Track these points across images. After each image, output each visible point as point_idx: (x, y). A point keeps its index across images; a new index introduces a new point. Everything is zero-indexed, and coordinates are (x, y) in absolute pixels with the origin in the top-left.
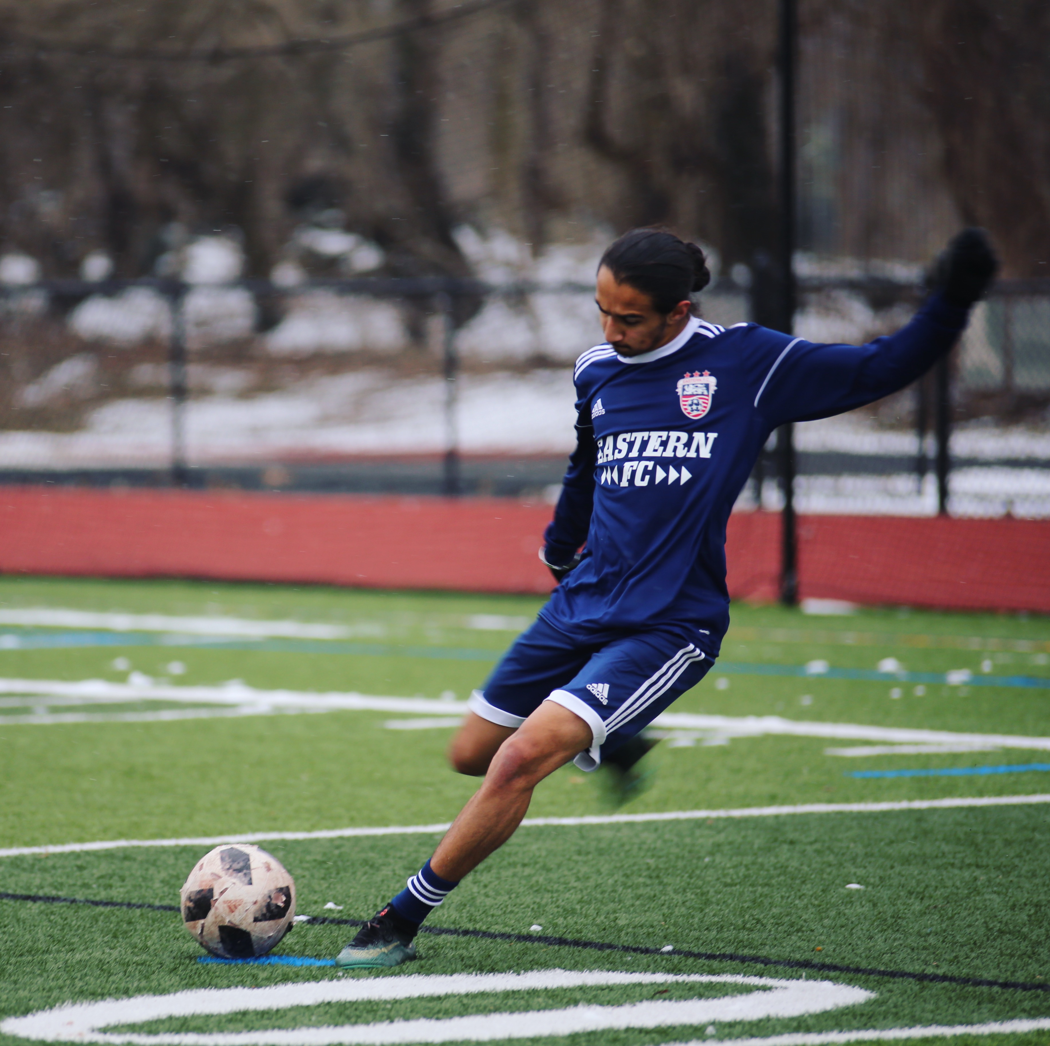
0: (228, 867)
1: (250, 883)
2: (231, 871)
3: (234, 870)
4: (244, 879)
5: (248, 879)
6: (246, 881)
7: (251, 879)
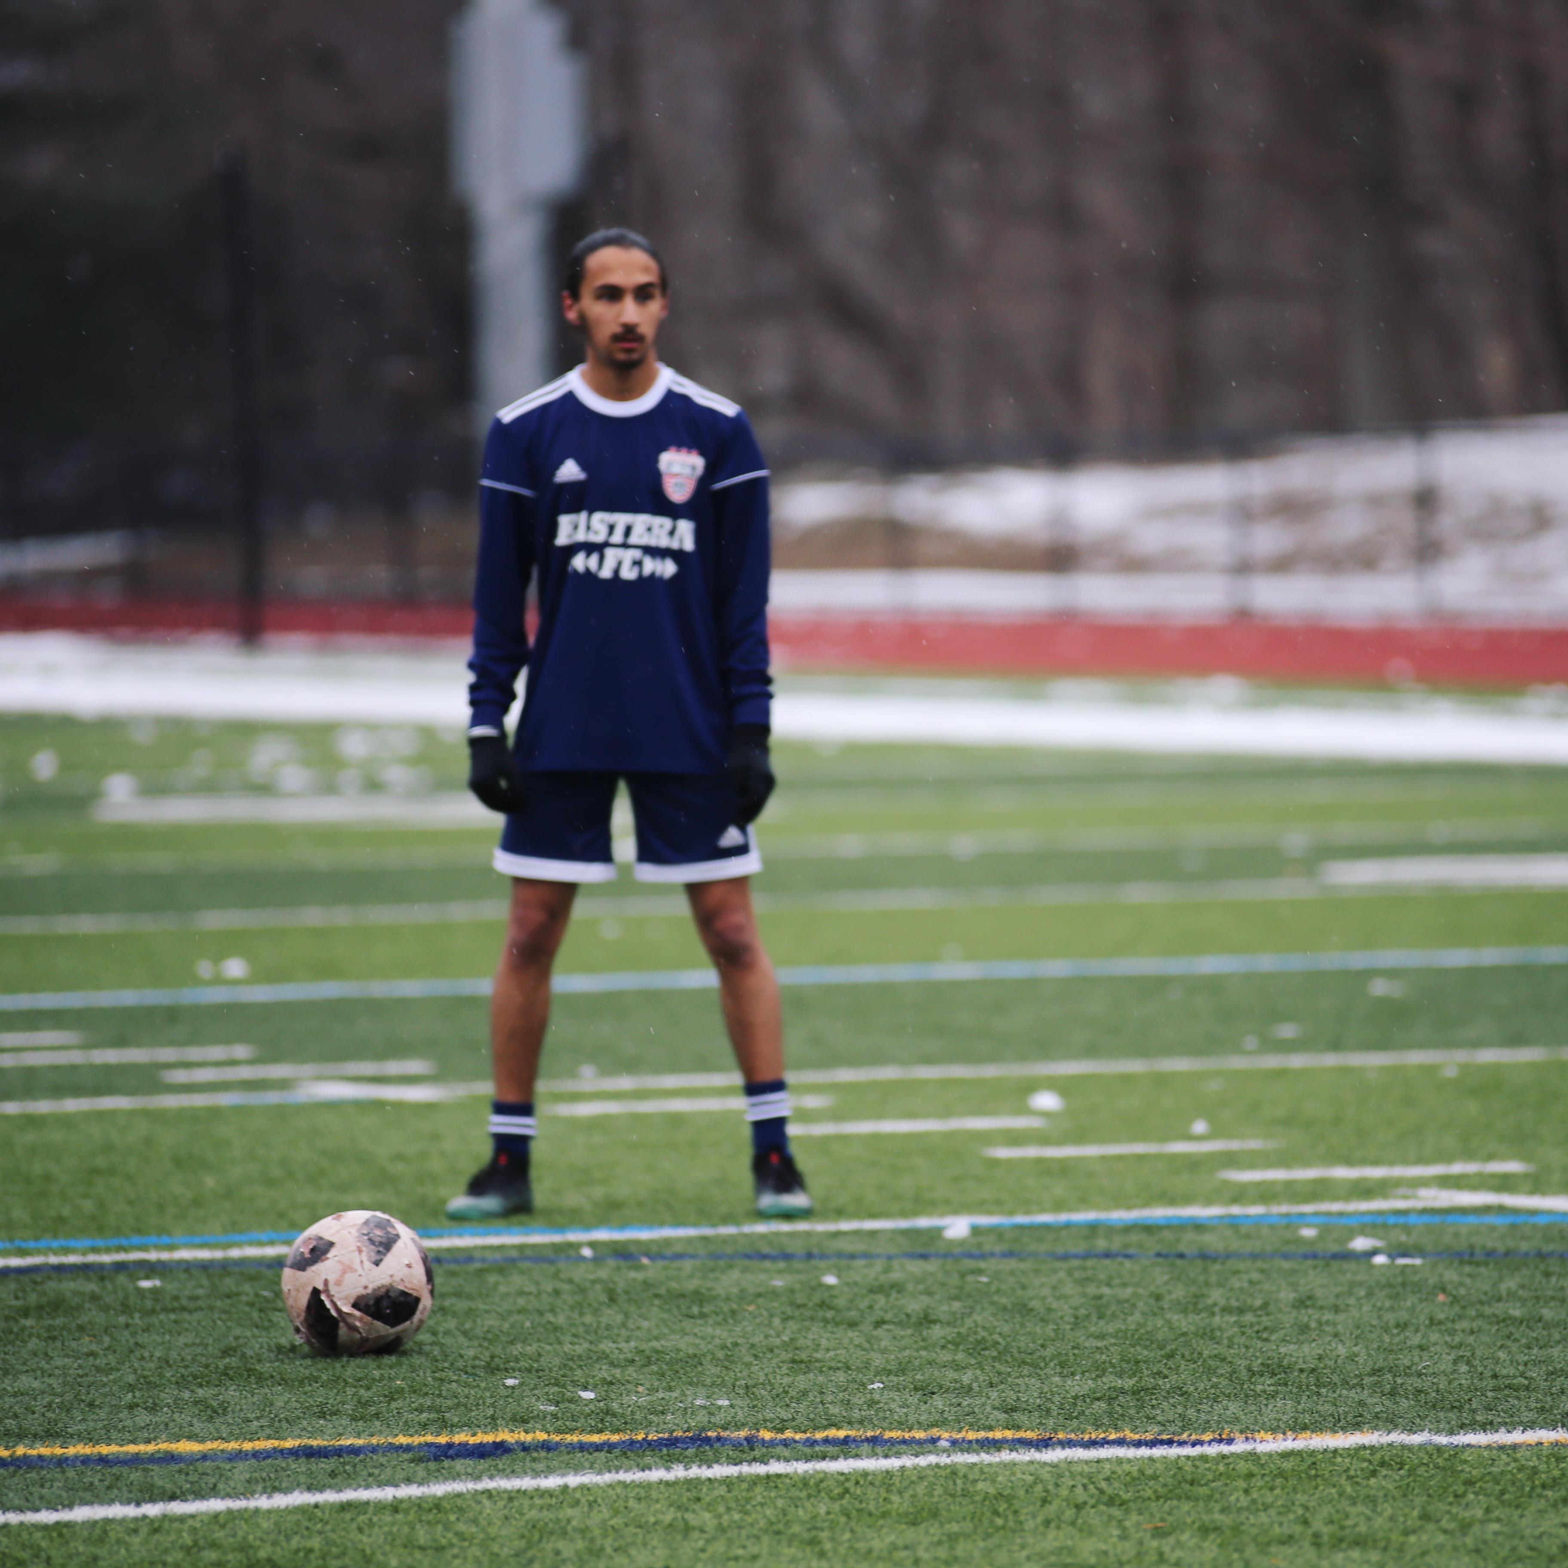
0: (365, 1232)
1: (377, 1263)
2: (366, 1238)
3: (370, 1240)
4: (372, 1254)
5: (378, 1258)
6: (373, 1259)
7: (381, 1260)
